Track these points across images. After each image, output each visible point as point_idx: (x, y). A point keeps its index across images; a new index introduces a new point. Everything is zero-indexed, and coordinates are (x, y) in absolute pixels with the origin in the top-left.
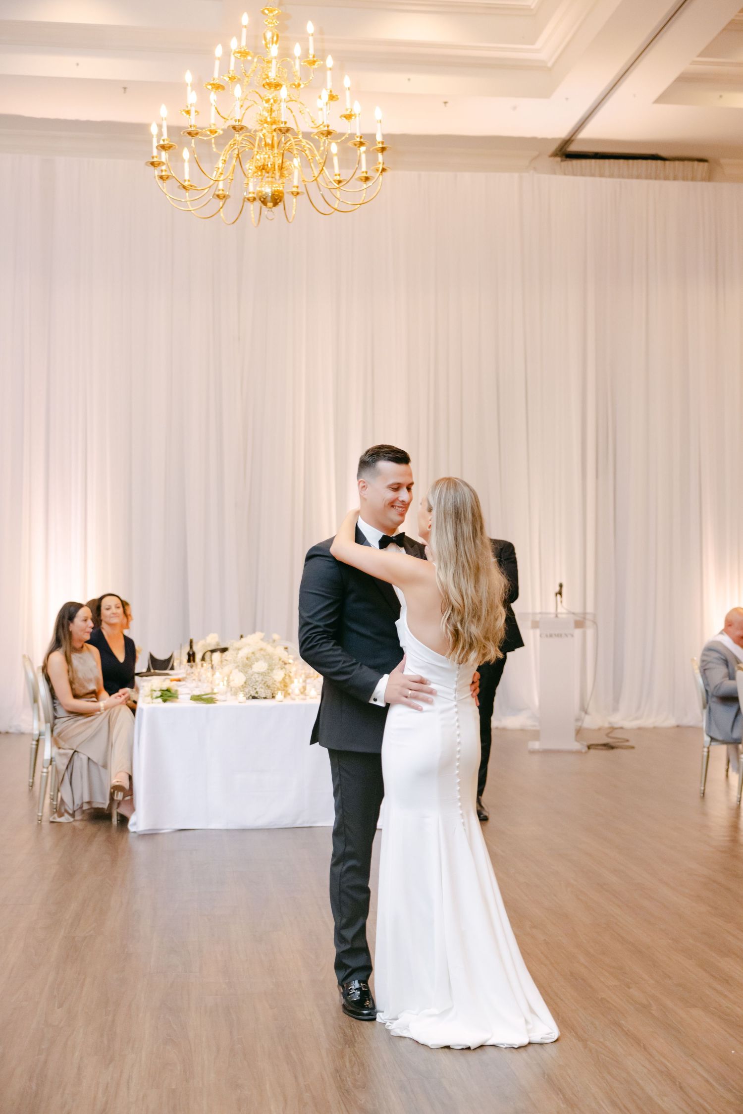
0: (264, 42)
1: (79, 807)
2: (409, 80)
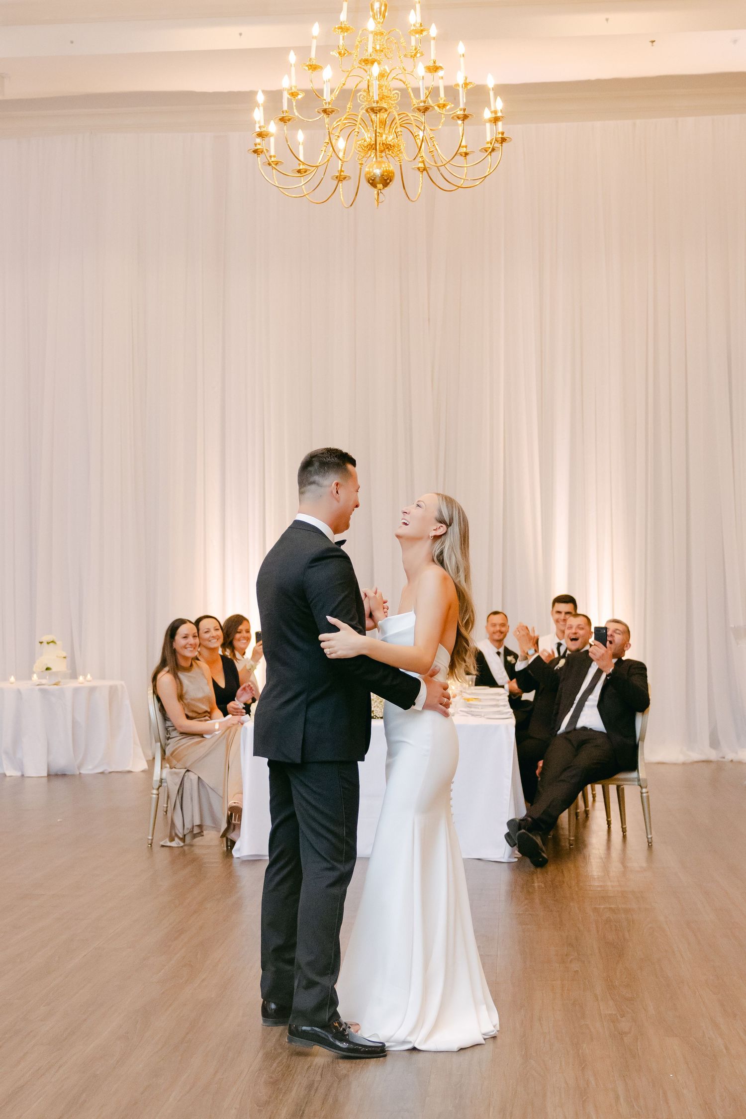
0: (371, 13)
1: (189, 831)
2: (607, 20)
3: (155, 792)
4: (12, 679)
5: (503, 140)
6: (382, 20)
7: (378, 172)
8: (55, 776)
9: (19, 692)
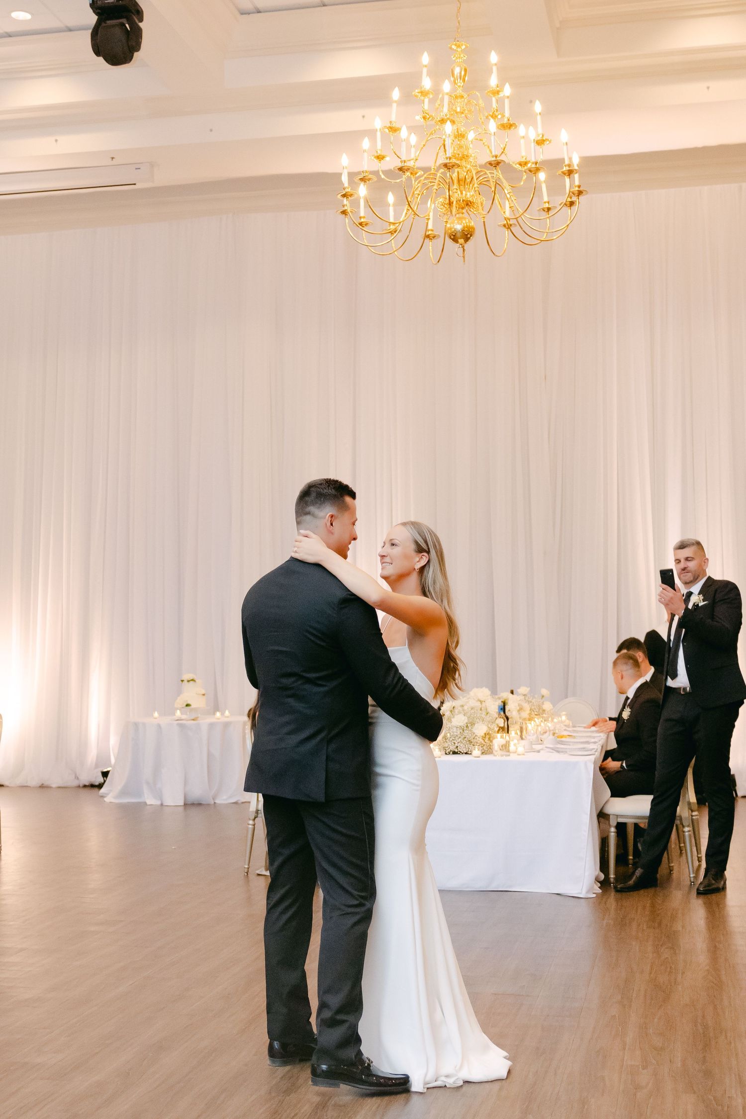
3: (251, 822)
4: (156, 714)
5: (580, 193)
6: (463, 84)
7: (459, 227)
8: (190, 805)
9: (159, 726)
